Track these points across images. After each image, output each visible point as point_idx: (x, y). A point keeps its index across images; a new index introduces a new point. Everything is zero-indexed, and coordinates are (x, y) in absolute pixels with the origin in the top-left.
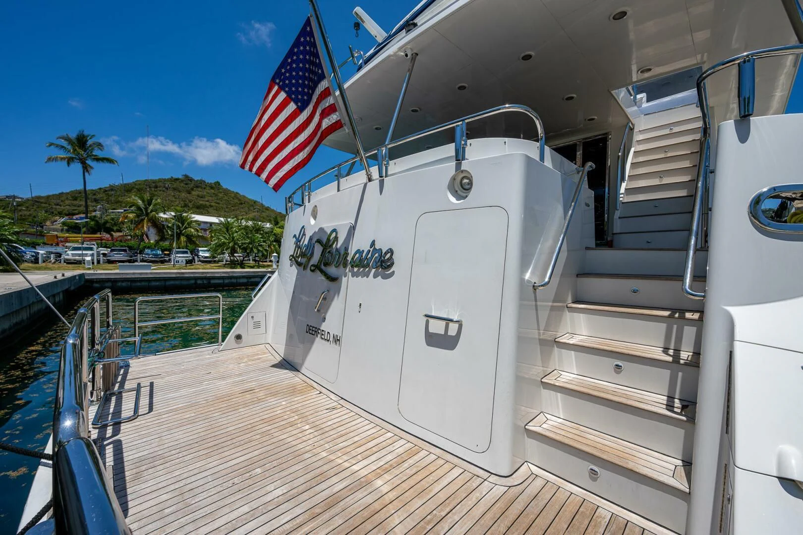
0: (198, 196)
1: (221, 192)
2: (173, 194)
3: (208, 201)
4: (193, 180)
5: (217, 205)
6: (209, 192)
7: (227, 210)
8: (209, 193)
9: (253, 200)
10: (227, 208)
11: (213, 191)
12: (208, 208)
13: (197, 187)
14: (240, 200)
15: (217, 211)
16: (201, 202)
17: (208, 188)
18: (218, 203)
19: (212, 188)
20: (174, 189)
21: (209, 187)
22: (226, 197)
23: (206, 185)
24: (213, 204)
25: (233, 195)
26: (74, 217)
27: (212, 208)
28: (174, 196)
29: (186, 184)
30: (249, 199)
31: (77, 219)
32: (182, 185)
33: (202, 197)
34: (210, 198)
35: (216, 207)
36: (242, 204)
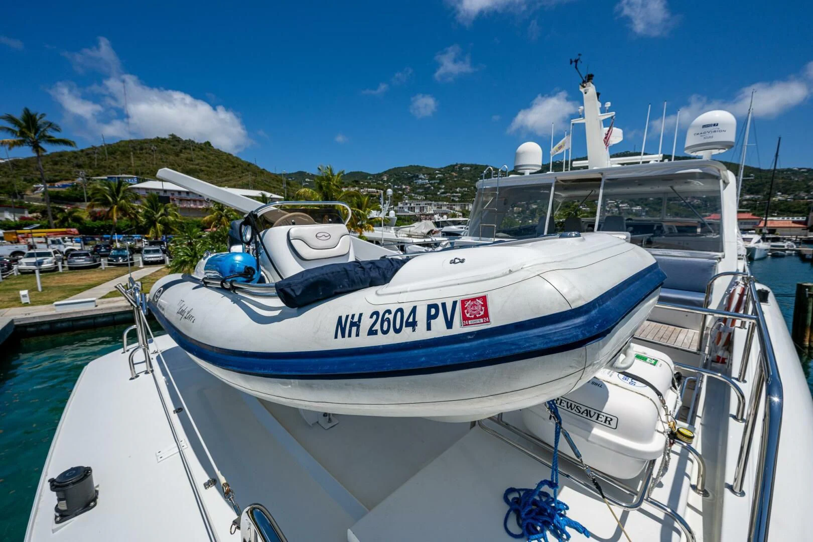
0: (187, 159)
1: (212, 154)
2: (159, 157)
3: (198, 164)
4: (182, 140)
5: (208, 169)
6: (199, 154)
7: (218, 174)
8: (198, 156)
9: (247, 162)
10: (219, 172)
11: (203, 153)
12: (199, 173)
13: (185, 148)
14: (232, 163)
15: (208, 176)
16: (191, 166)
17: (197, 149)
18: (210, 167)
19: (202, 149)
20: (161, 152)
21: (199, 148)
22: (217, 159)
23: (195, 147)
24: (203, 168)
25: (225, 157)
26: (57, 184)
27: (203, 173)
28: (161, 159)
29: (174, 146)
30: (243, 162)
31: (59, 187)
32: (170, 146)
33: (190, 161)
34: (200, 161)
35: (207, 171)
36: (234, 167)
